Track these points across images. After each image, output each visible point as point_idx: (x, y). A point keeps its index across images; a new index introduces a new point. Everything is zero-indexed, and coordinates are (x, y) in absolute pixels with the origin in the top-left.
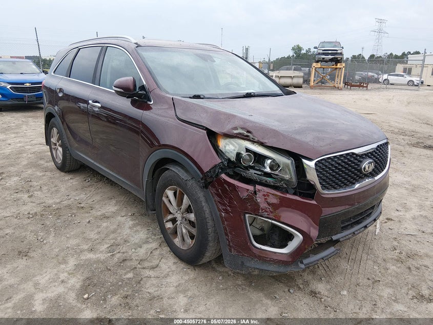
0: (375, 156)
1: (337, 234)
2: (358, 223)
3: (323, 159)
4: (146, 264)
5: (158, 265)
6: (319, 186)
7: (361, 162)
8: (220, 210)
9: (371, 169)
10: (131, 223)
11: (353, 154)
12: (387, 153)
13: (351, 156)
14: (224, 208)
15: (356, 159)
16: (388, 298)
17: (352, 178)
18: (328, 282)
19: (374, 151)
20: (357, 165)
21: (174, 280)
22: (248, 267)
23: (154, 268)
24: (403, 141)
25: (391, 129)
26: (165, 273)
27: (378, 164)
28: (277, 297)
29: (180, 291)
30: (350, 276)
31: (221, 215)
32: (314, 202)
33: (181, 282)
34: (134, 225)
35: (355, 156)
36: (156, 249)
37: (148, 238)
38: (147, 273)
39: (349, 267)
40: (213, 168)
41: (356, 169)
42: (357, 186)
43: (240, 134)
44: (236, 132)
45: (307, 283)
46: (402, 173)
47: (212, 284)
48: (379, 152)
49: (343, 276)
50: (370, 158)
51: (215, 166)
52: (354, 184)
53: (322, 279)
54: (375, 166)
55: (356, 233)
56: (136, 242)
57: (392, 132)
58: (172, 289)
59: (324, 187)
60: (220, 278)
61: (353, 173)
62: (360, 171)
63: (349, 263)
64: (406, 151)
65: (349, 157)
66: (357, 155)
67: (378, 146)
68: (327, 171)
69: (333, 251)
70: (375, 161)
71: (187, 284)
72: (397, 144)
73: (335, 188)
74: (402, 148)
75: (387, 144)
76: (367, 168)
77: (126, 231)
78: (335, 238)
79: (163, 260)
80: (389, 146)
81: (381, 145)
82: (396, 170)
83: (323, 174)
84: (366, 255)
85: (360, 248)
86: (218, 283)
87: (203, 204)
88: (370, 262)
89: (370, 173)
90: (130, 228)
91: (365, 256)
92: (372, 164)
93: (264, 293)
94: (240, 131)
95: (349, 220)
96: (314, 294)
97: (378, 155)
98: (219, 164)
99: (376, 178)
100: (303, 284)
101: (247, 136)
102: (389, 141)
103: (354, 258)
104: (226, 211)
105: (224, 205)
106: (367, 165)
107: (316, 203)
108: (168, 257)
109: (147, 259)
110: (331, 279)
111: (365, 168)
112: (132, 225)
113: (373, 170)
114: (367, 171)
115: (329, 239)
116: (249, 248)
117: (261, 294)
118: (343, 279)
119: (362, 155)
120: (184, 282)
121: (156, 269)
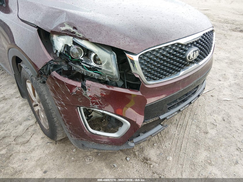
0: (200, 44)
1: (164, 113)
2: (184, 101)
3: (148, 52)
4: (20, 140)
5: (29, 141)
6: (144, 78)
7: (186, 51)
8: (56, 105)
9: (195, 57)
10: (21, 103)
11: (179, 44)
12: (212, 40)
13: (176, 46)
14: (59, 102)
15: (182, 49)
16: (205, 161)
17: (177, 66)
18: (158, 147)
19: (200, 39)
20: (182, 54)
21: (37, 154)
22: (88, 147)
23: (25, 144)
24: (226, 27)
25: (220, 20)
26: (32, 148)
27: (203, 51)
28: (116, 166)
29: (39, 165)
30: (176, 140)
31: (58, 109)
32: (139, 93)
33: (41, 156)
34: (23, 105)
35: (180, 46)
36: (32, 125)
37: (29, 116)
38: (19, 148)
39: (177, 132)
40: (45, 66)
41: (181, 58)
42: (182, 73)
43: (67, 30)
44: (63, 29)
45: (142, 150)
46: (224, 50)
47: (66, 156)
48: (205, 40)
49: (171, 140)
50: (196, 46)
51: (47, 64)
52: (179, 71)
53: (155, 145)
54: (200, 53)
55: (181, 110)
56: (19, 120)
57: (220, 22)
58: (33, 163)
59: (149, 78)
60: (74, 150)
61: (178, 62)
62: (185, 59)
63: (177, 129)
64: (228, 35)
65: (174, 48)
66: (182, 45)
67: (204, 34)
68: (151, 64)
69: (160, 128)
70: (200, 49)
71: (46, 158)
72: (222, 30)
73: (160, 78)
74: (225, 32)
75: (212, 31)
76: (191, 56)
77: (16, 110)
78: (162, 117)
79: (34, 135)
80: (214, 33)
81: (207, 33)
82: (220, 49)
83: (148, 67)
84: (192, 120)
85: (188, 114)
86: (71, 155)
87: (46, 97)
88: (194, 127)
89: (195, 60)
90: (19, 108)
91: (190, 121)
92: (197, 51)
93: (106, 163)
94: (67, 27)
95: (175, 101)
96: (146, 160)
97: (203, 43)
98: (50, 61)
99: (200, 63)
100: (138, 151)
101: (74, 33)
102: (214, 29)
103: (182, 124)
104: (61, 105)
105: (59, 100)
106: (192, 53)
107: (141, 94)
108: (39, 132)
109: (22, 135)
110: (161, 145)
111: (189, 57)
112: (21, 105)
113: (198, 57)
114: (192, 59)
115: (157, 119)
116: (86, 134)
117: (103, 164)
118: (170, 144)
119: (188, 44)
120: (44, 155)
121: (27, 144)
